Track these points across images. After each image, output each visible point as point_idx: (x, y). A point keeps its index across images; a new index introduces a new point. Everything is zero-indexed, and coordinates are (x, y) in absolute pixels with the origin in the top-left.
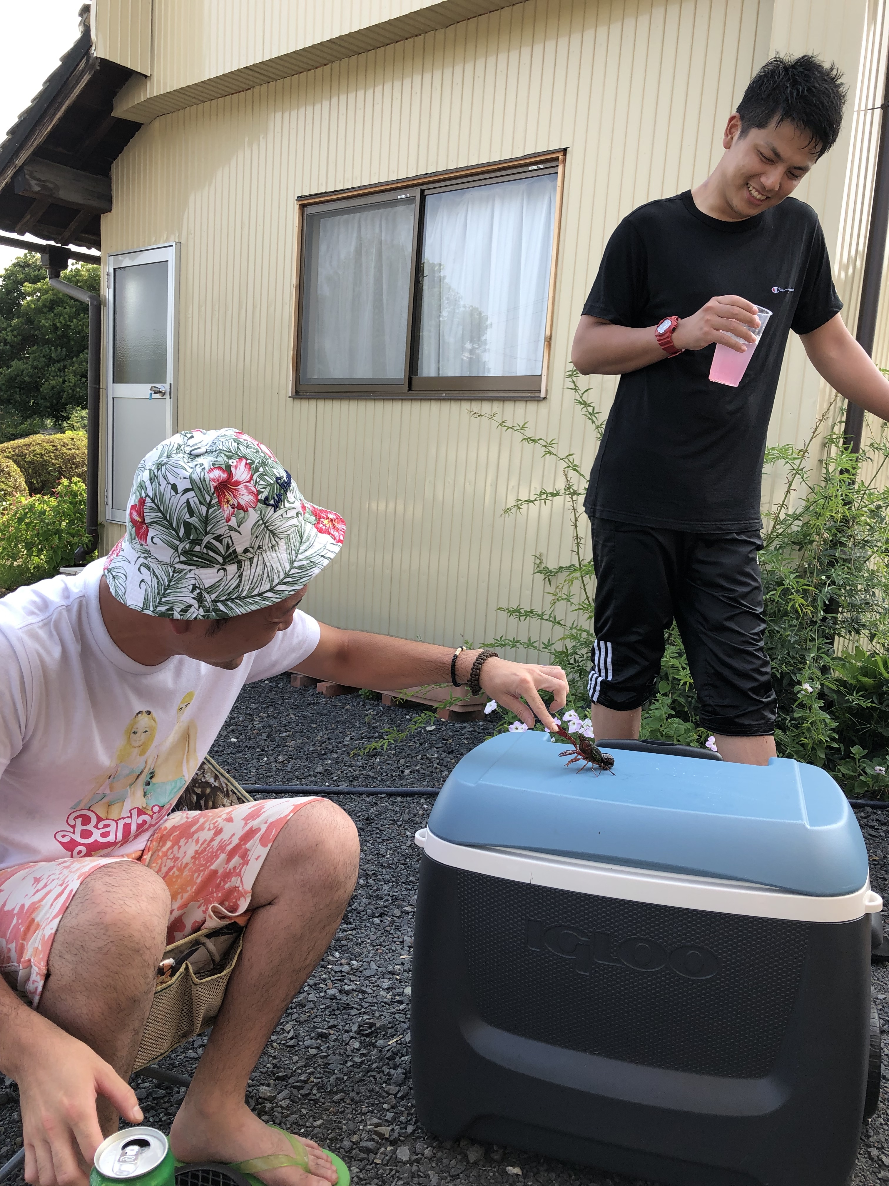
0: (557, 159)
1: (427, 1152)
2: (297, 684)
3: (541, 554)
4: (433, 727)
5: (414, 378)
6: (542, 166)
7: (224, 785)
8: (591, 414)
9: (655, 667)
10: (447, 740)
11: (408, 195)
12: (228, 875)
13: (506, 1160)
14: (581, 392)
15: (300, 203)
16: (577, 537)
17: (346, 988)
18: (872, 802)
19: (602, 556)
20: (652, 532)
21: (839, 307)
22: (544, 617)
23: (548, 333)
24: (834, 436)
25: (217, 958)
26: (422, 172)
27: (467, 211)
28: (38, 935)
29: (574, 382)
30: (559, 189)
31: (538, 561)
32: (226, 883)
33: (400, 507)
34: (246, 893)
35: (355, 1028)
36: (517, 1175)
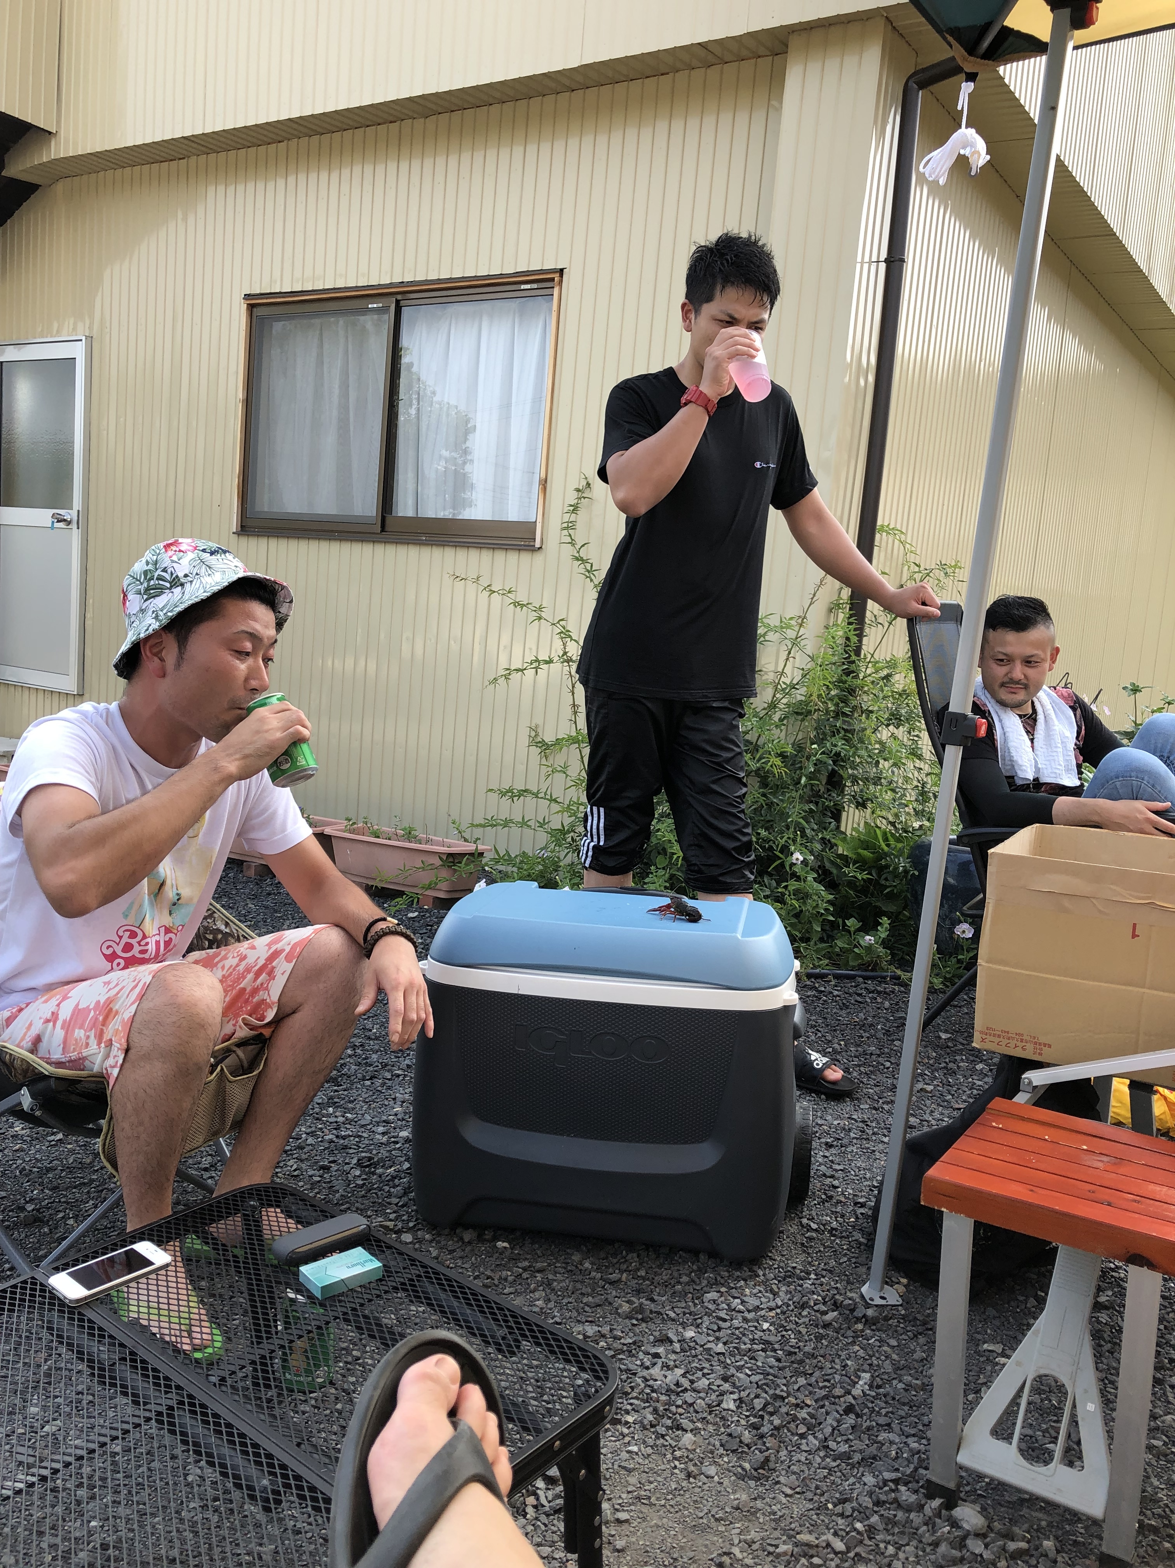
0: (553, 280)
1: (427, 1237)
2: (252, 873)
3: (537, 726)
4: (416, 914)
5: (388, 517)
6: (535, 286)
7: (235, 931)
8: (589, 572)
9: (646, 833)
10: (432, 926)
11: (381, 305)
12: (255, 991)
13: (496, 1239)
14: (578, 547)
15: (248, 302)
16: (574, 705)
17: (343, 1133)
18: (864, 973)
19: (595, 722)
20: (643, 700)
21: (814, 484)
22: (540, 796)
23: (543, 476)
24: (841, 602)
25: (246, 1064)
26: (397, 279)
27: (450, 325)
28: (118, 1018)
29: (570, 535)
30: (554, 314)
31: (533, 734)
32: (253, 997)
33: (372, 667)
34: (273, 1003)
35: (355, 1161)
36: (505, 1248)
